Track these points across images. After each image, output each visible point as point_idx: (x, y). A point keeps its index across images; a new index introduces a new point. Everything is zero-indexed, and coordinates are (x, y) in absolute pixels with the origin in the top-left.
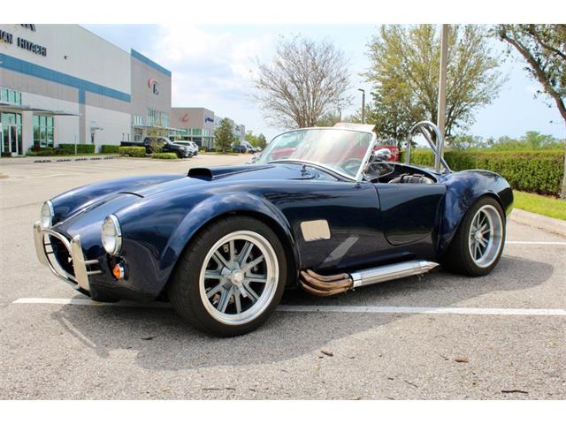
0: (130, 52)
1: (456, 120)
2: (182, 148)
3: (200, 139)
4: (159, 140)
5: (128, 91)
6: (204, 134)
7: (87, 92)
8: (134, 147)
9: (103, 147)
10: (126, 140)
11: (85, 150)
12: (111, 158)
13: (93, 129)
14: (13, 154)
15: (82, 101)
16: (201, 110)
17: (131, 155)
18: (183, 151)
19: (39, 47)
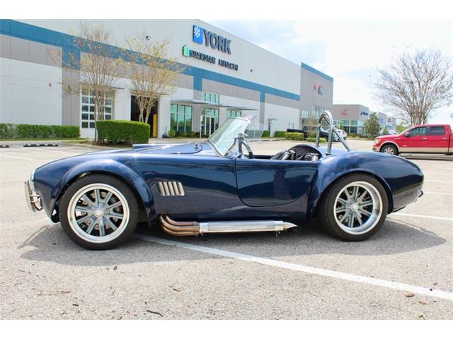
0: (300, 65)
3: (357, 128)
5: (298, 93)
6: (360, 124)
7: (266, 95)
8: (296, 133)
9: (277, 132)
10: (291, 128)
13: (269, 120)
15: (263, 100)
16: (358, 106)
17: (293, 139)
19: (233, 65)
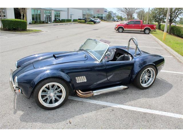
1: (179, 16)
2: (95, 21)
3: (102, 17)
4: (89, 19)
8: (82, 20)
9: (74, 20)
10: (80, 18)
11: (69, 21)
12: (75, 23)
13: (71, 15)
14: (49, 22)
17: (81, 23)
18: (96, 22)
